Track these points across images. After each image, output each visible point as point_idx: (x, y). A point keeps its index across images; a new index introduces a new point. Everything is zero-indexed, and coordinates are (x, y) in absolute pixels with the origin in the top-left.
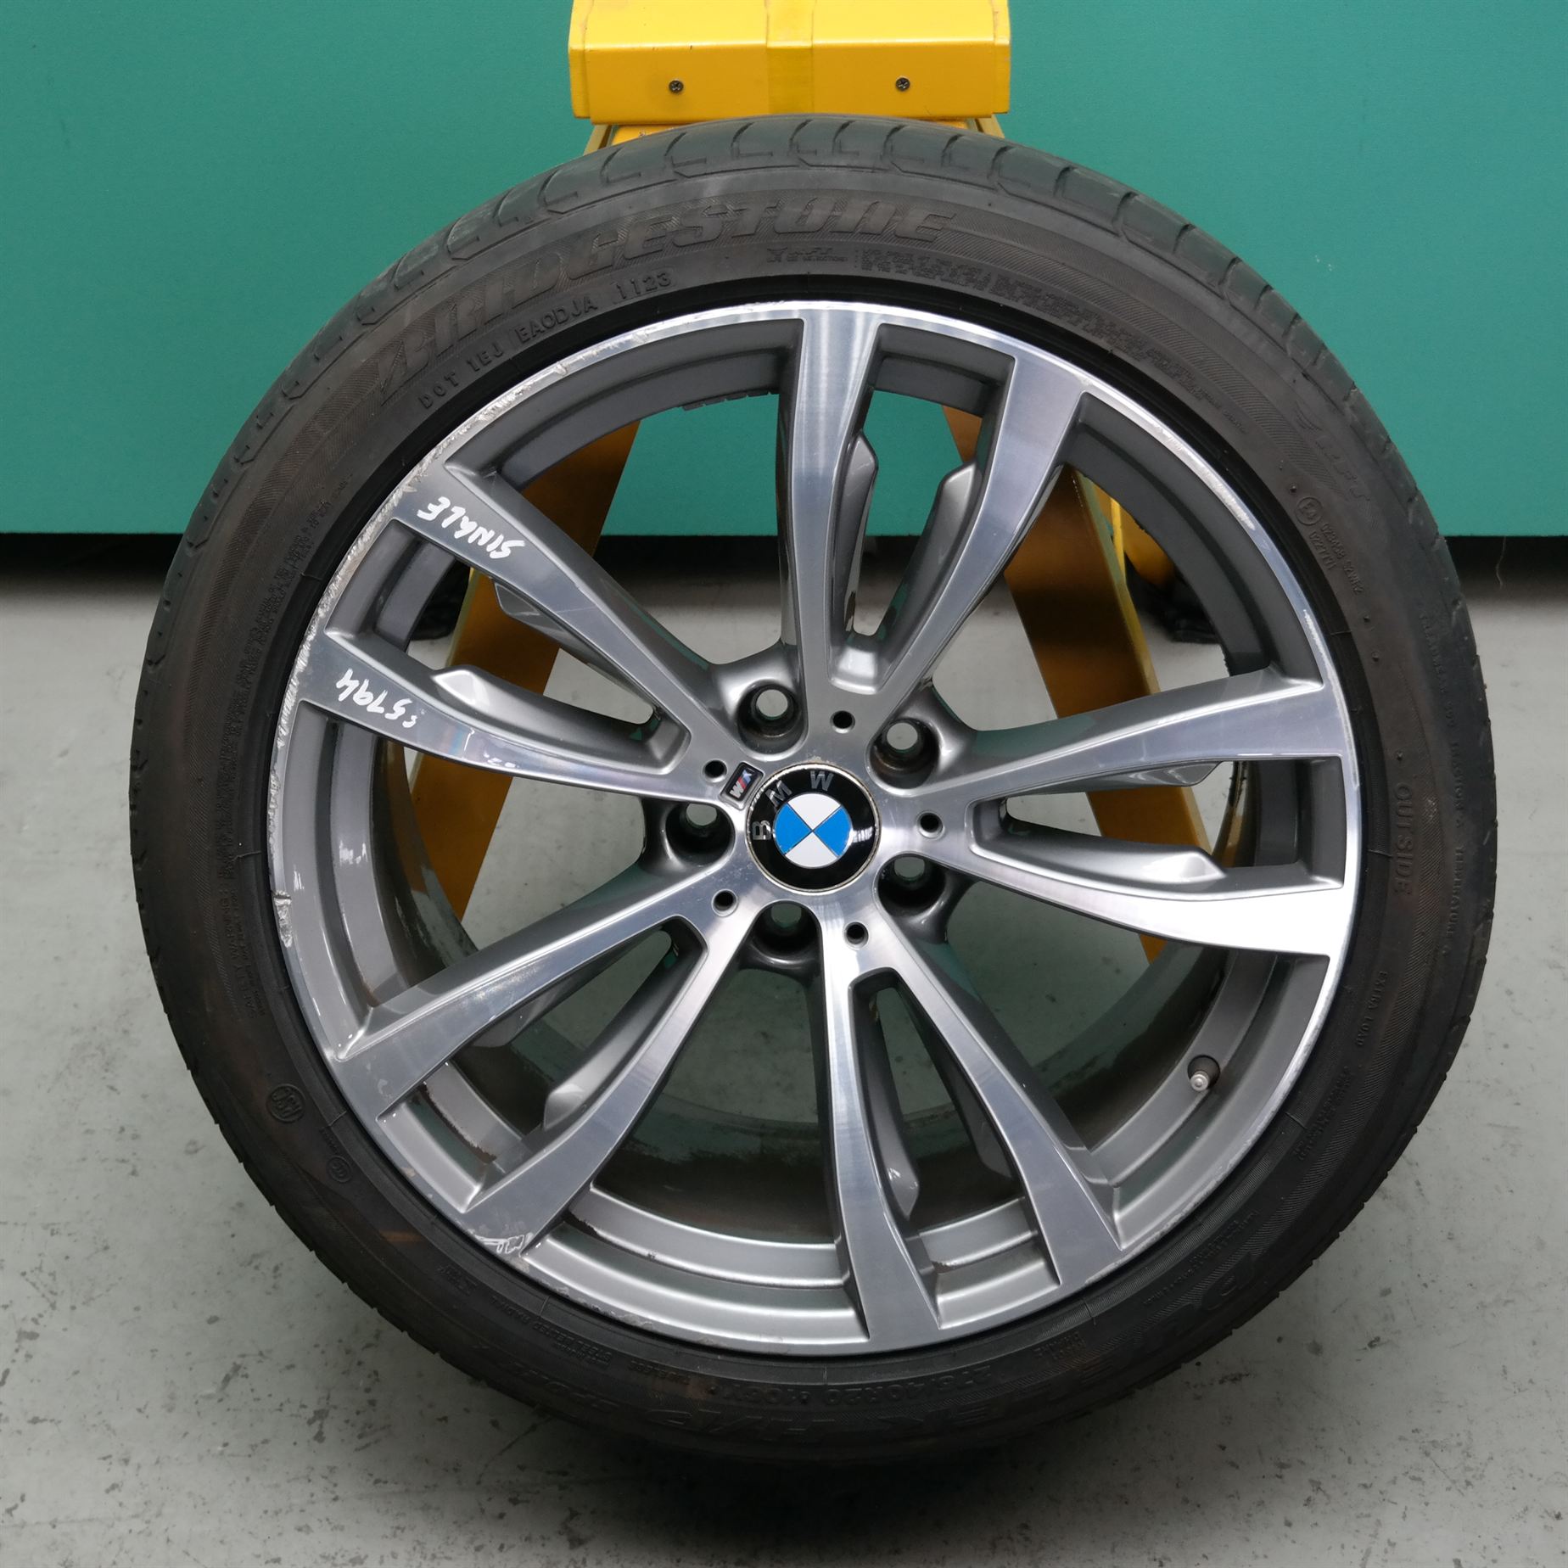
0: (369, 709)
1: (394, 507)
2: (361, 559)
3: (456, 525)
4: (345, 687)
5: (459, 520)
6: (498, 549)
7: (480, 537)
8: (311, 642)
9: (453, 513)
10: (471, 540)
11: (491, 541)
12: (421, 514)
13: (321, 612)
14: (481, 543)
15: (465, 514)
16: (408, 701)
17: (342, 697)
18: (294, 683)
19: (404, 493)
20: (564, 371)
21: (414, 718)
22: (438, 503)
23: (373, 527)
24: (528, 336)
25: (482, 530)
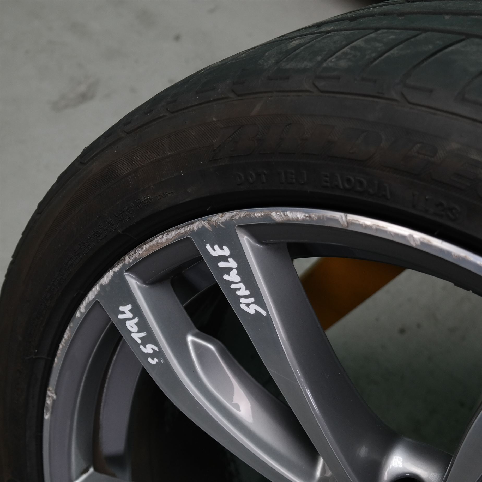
0: (133, 335)
1: (193, 230)
2: (162, 246)
3: (228, 270)
4: (123, 313)
5: (231, 269)
6: (248, 305)
7: (239, 289)
8: (114, 272)
9: (228, 262)
10: (233, 286)
11: (246, 297)
12: (208, 247)
13: (128, 260)
14: (238, 293)
15: (236, 268)
16: (156, 348)
17: (120, 316)
18: (97, 288)
19: (203, 226)
20: (346, 224)
21: (156, 360)
22: (222, 249)
23: (177, 233)
24: (328, 184)
25: (242, 285)
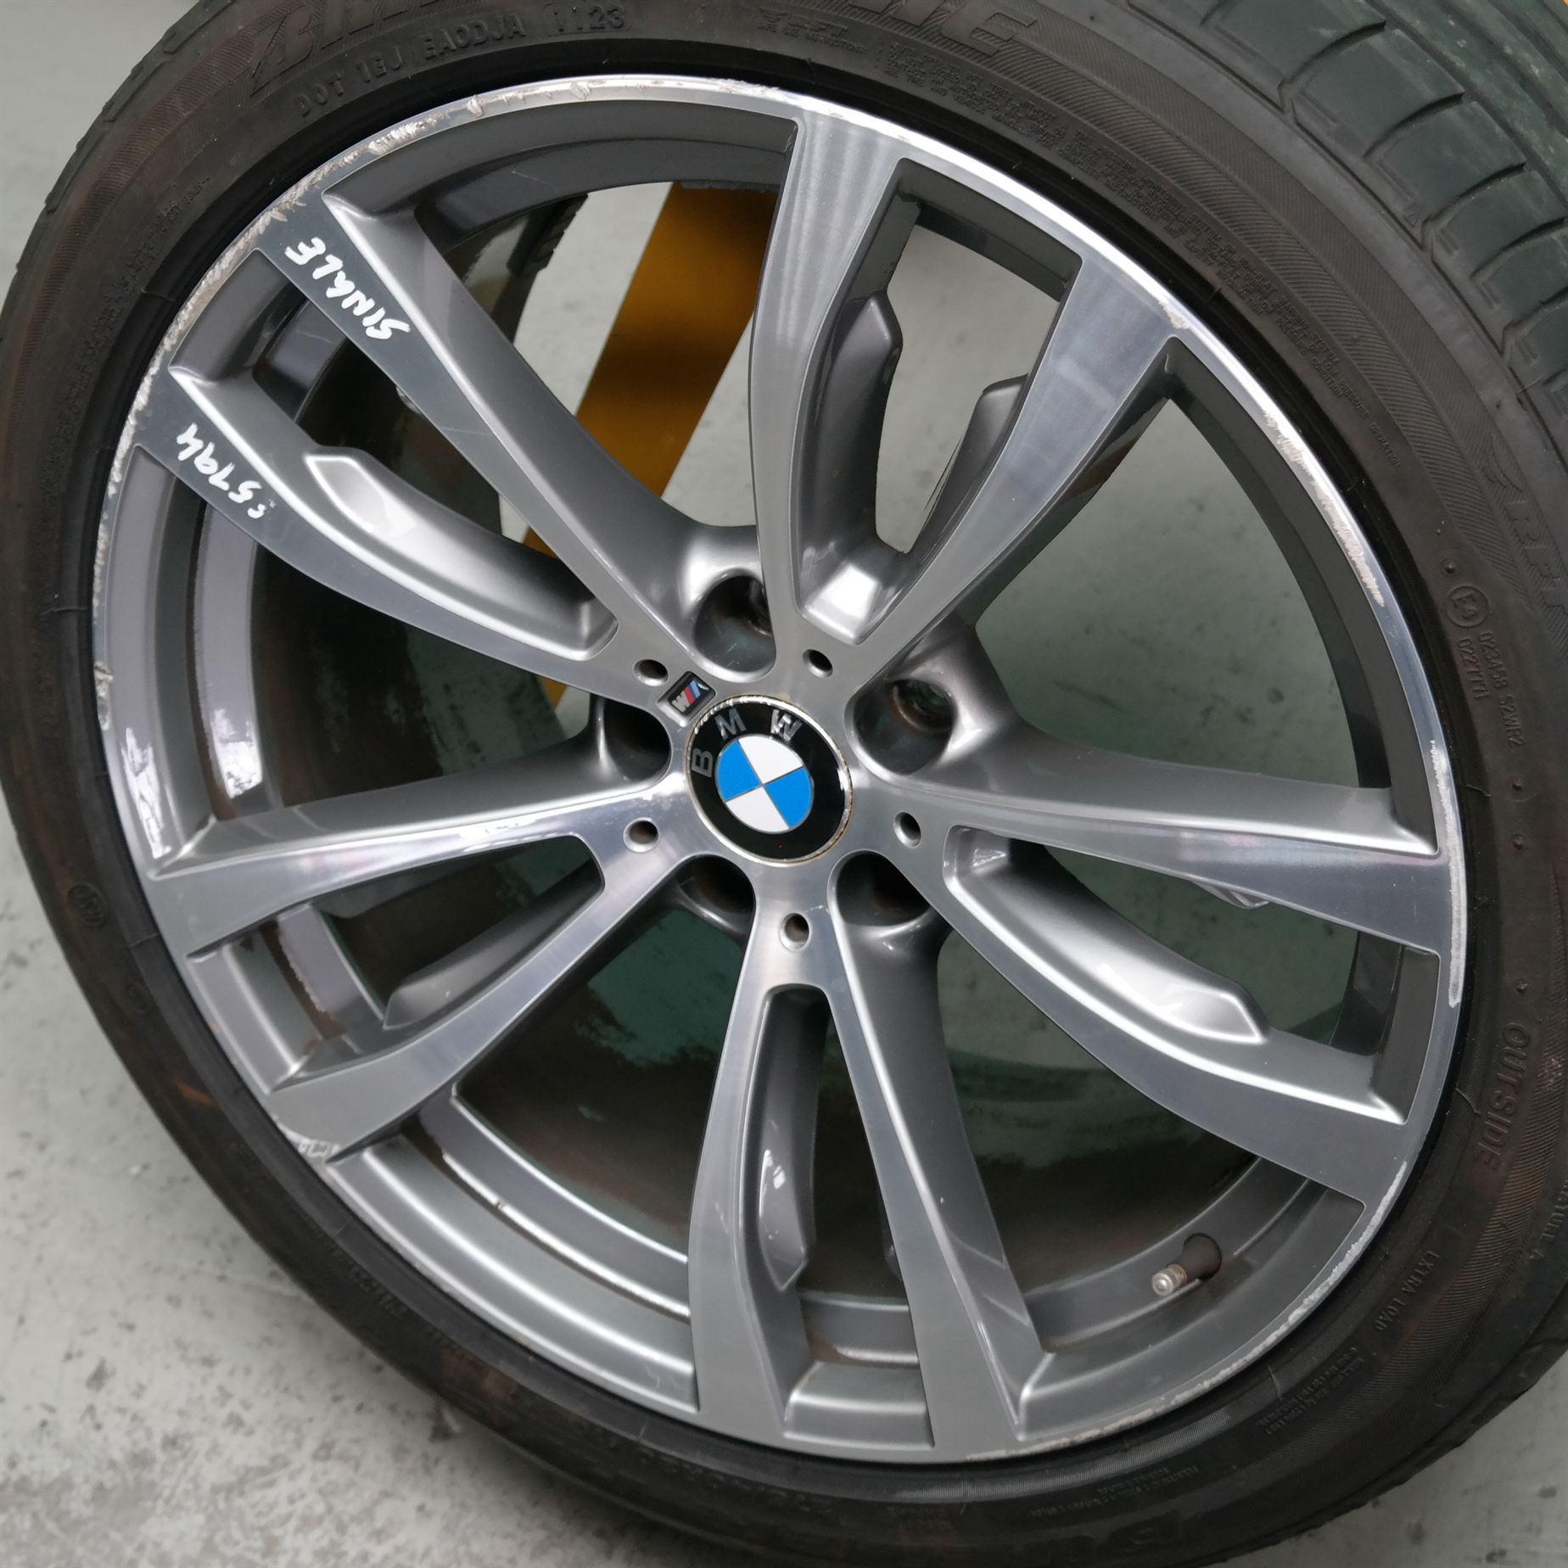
0: (212, 480)
1: (259, 234)
2: (217, 289)
3: (329, 280)
4: (186, 446)
5: (334, 275)
6: (377, 326)
7: (357, 304)
8: (153, 376)
9: (326, 263)
10: (346, 304)
11: (370, 312)
12: (290, 253)
13: (168, 343)
14: (357, 312)
15: (342, 269)
16: (256, 485)
17: (183, 456)
18: (131, 421)
19: (273, 220)
20: (480, 110)
21: (262, 507)
22: (311, 245)
23: (234, 252)
24: (434, 52)
25: (359, 296)
